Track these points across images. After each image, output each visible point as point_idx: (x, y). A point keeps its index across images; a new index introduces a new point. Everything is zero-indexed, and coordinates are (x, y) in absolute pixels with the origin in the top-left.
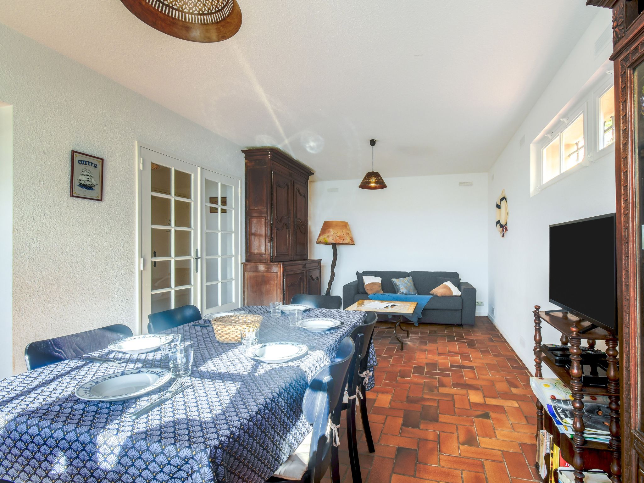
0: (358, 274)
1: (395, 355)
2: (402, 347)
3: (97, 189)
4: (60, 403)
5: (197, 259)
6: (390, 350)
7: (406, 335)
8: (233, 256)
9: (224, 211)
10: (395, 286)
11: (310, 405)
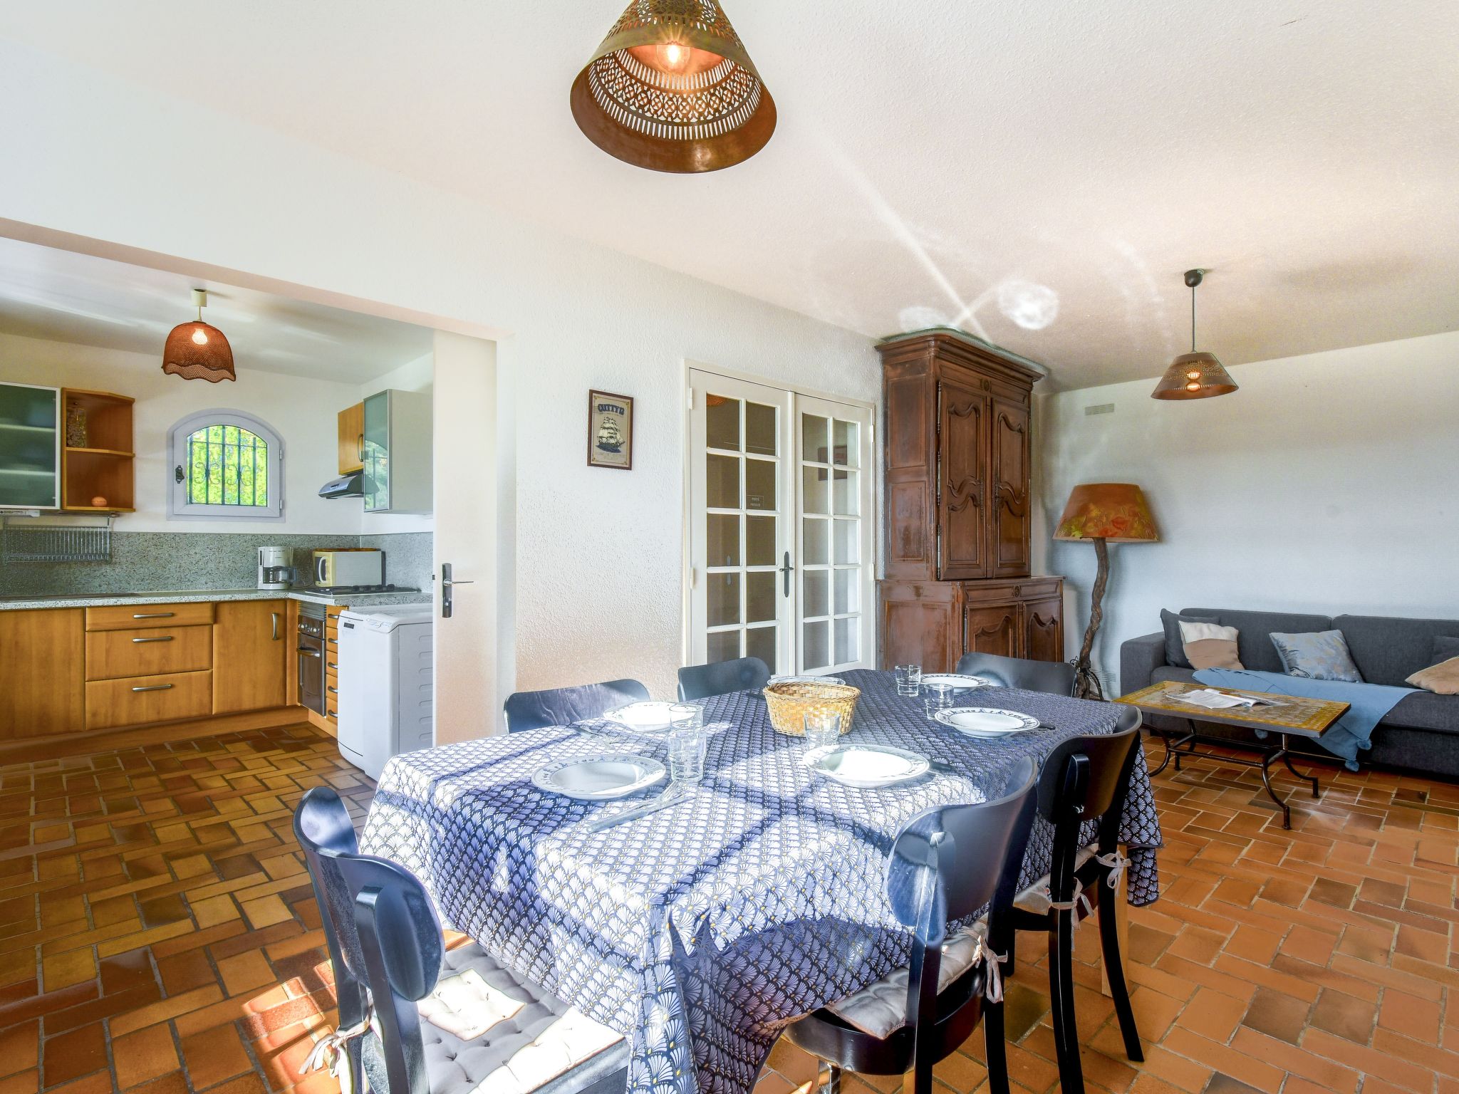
0: (1166, 617)
1: (1258, 837)
2: (1288, 820)
3: (624, 449)
4: (515, 787)
5: (786, 570)
6: (1246, 820)
7: (1311, 791)
8: (859, 566)
9: (840, 476)
10: (1281, 654)
11: (900, 885)
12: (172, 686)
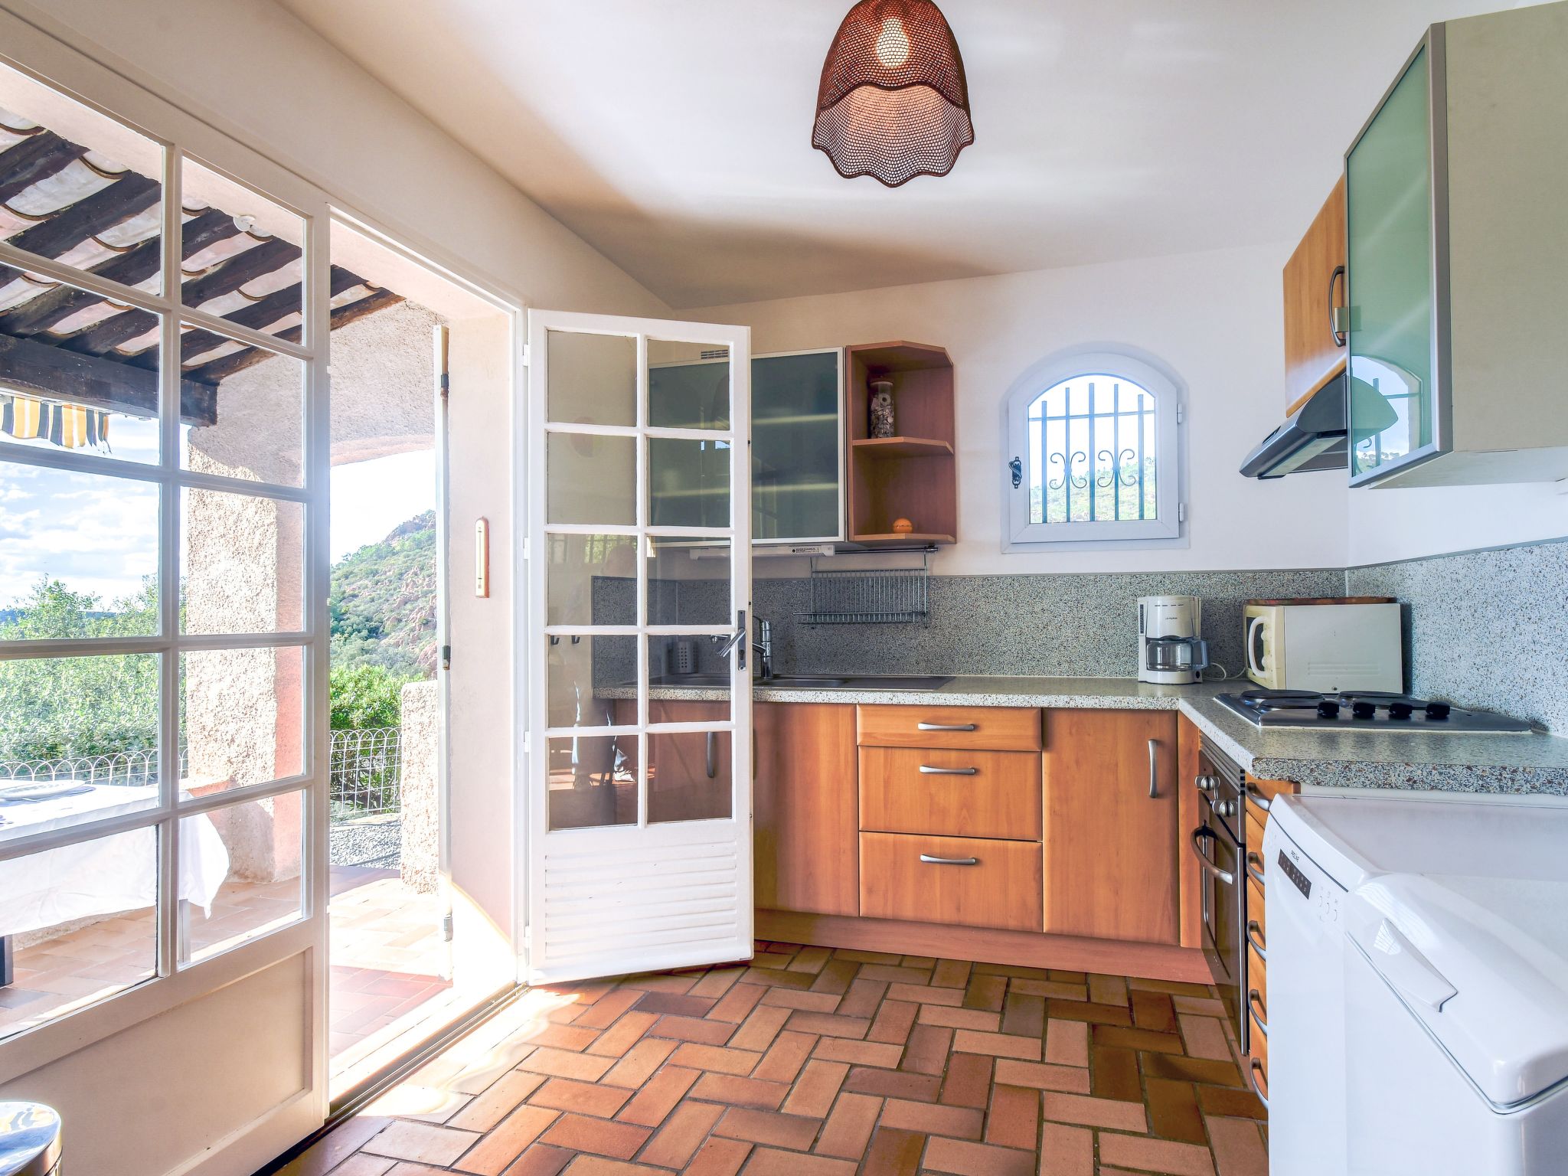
12: (978, 862)
